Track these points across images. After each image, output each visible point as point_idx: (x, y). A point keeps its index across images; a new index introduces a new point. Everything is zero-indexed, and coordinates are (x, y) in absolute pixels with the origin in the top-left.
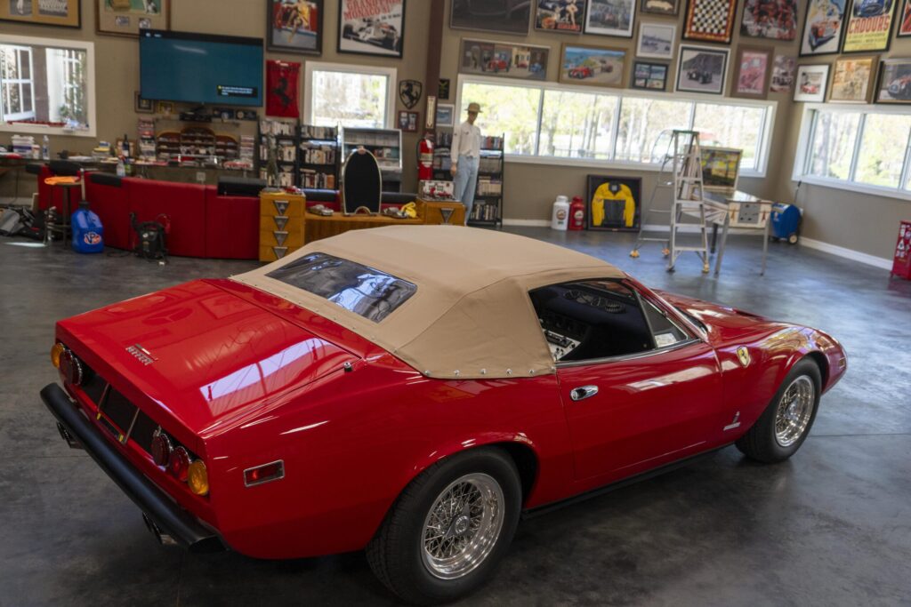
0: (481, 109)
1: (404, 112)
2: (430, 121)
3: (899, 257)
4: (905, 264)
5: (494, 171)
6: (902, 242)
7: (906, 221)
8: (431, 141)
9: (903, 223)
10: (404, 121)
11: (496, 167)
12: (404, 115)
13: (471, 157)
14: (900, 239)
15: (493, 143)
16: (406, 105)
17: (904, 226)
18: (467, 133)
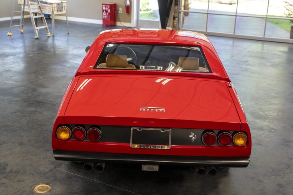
3: (105, 18)
4: (108, 20)
6: (104, 12)
7: (105, 3)
9: (103, 4)
14: (103, 11)
17: (104, 6)
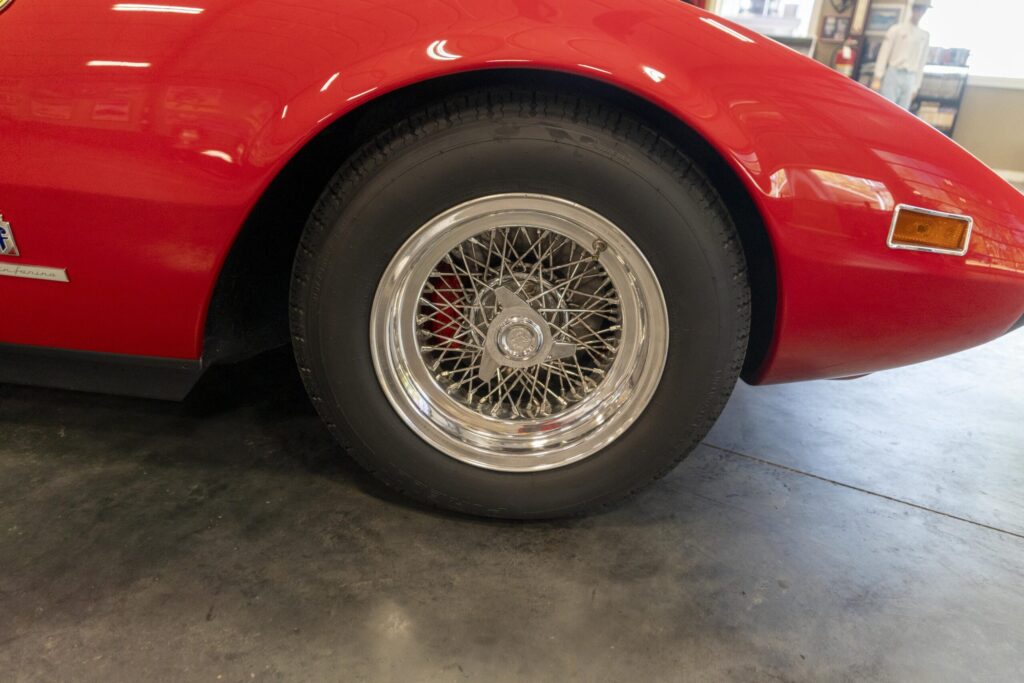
0: (932, 4)
1: (831, 16)
2: (858, 24)
5: (948, 96)
8: (852, 48)
10: (829, 28)
11: (951, 91)
12: (831, 21)
13: (905, 71)
15: (951, 57)
16: (836, 8)
18: (904, 37)
